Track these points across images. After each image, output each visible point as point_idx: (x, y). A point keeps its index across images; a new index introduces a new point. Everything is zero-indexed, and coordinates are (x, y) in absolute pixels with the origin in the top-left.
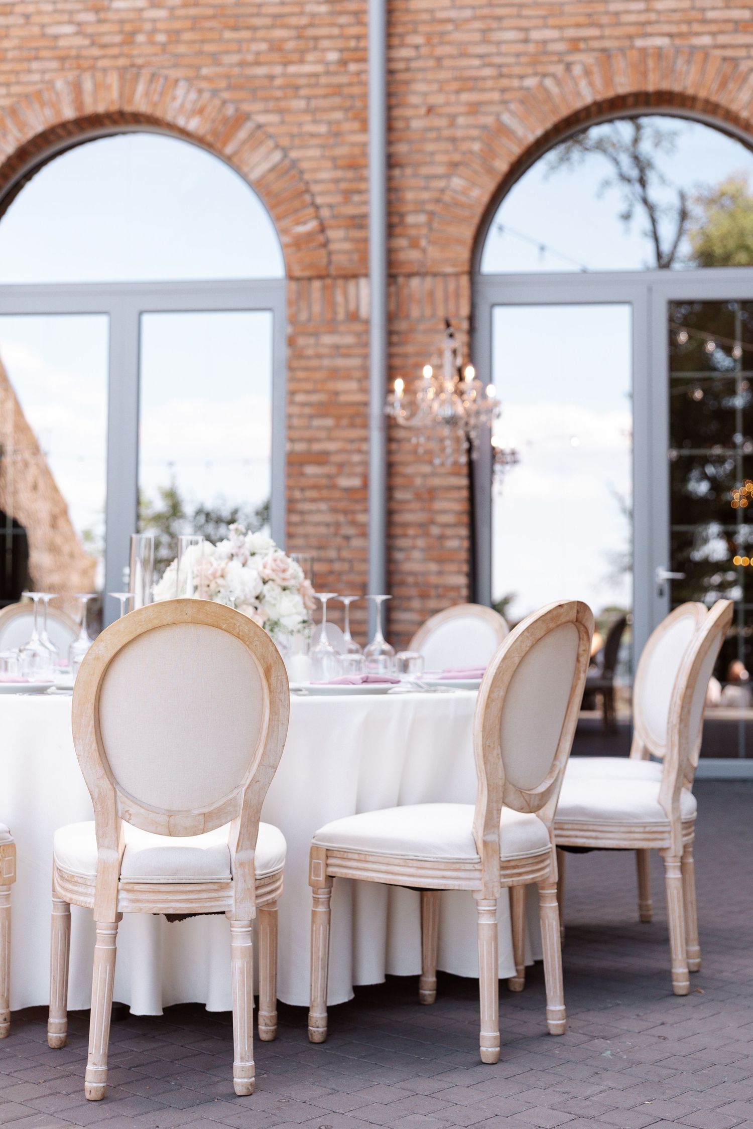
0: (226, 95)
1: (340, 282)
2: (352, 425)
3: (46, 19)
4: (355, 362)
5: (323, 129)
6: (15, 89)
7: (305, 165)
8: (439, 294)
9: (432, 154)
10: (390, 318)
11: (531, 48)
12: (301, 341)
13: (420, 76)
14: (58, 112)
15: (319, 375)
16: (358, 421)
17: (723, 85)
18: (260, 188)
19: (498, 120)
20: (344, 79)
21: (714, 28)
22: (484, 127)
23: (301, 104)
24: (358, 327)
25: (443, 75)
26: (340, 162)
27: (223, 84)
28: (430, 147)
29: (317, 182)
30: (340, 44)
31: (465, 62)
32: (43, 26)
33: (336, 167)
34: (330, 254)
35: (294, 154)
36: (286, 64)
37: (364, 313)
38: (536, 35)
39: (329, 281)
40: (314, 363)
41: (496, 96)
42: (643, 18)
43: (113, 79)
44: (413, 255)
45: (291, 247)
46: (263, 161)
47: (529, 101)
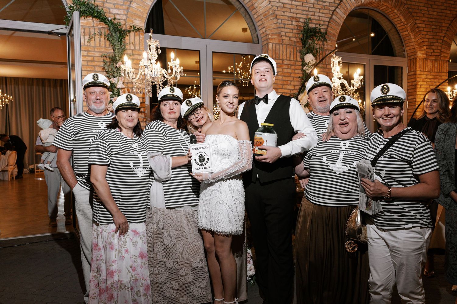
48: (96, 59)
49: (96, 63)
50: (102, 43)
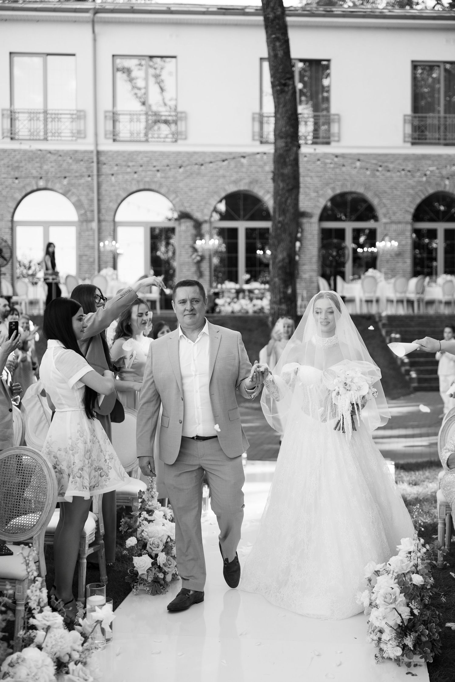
0: (67, 186)
1: (89, 222)
2: (92, 249)
4: (92, 237)
5: (85, 193)
7: (82, 200)
8: (108, 225)
10: (99, 229)
11: (125, 179)
12: (81, 233)
13: (104, 184)
14: (33, 188)
15: (85, 239)
17: (160, 188)
18: (74, 204)
19: (118, 192)
20: (90, 184)
22: (116, 193)
23: (82, 188)
24: (93, 231)
25: (108, 184)
26: (89, 199)
28: (106, 197)
29: (84, 203)
34: (87, 217)
35: (80, 197)
36: (78, 180)
37: (94, 228)
39: (87, 222)
40: (84, 237)
41: (119, 188)
44: (103, 218)
45: (80, 216)
46: (74, 199)
47: (124, 189)
48: (188, 235)
49: (188, 237)
50: (191, 228)
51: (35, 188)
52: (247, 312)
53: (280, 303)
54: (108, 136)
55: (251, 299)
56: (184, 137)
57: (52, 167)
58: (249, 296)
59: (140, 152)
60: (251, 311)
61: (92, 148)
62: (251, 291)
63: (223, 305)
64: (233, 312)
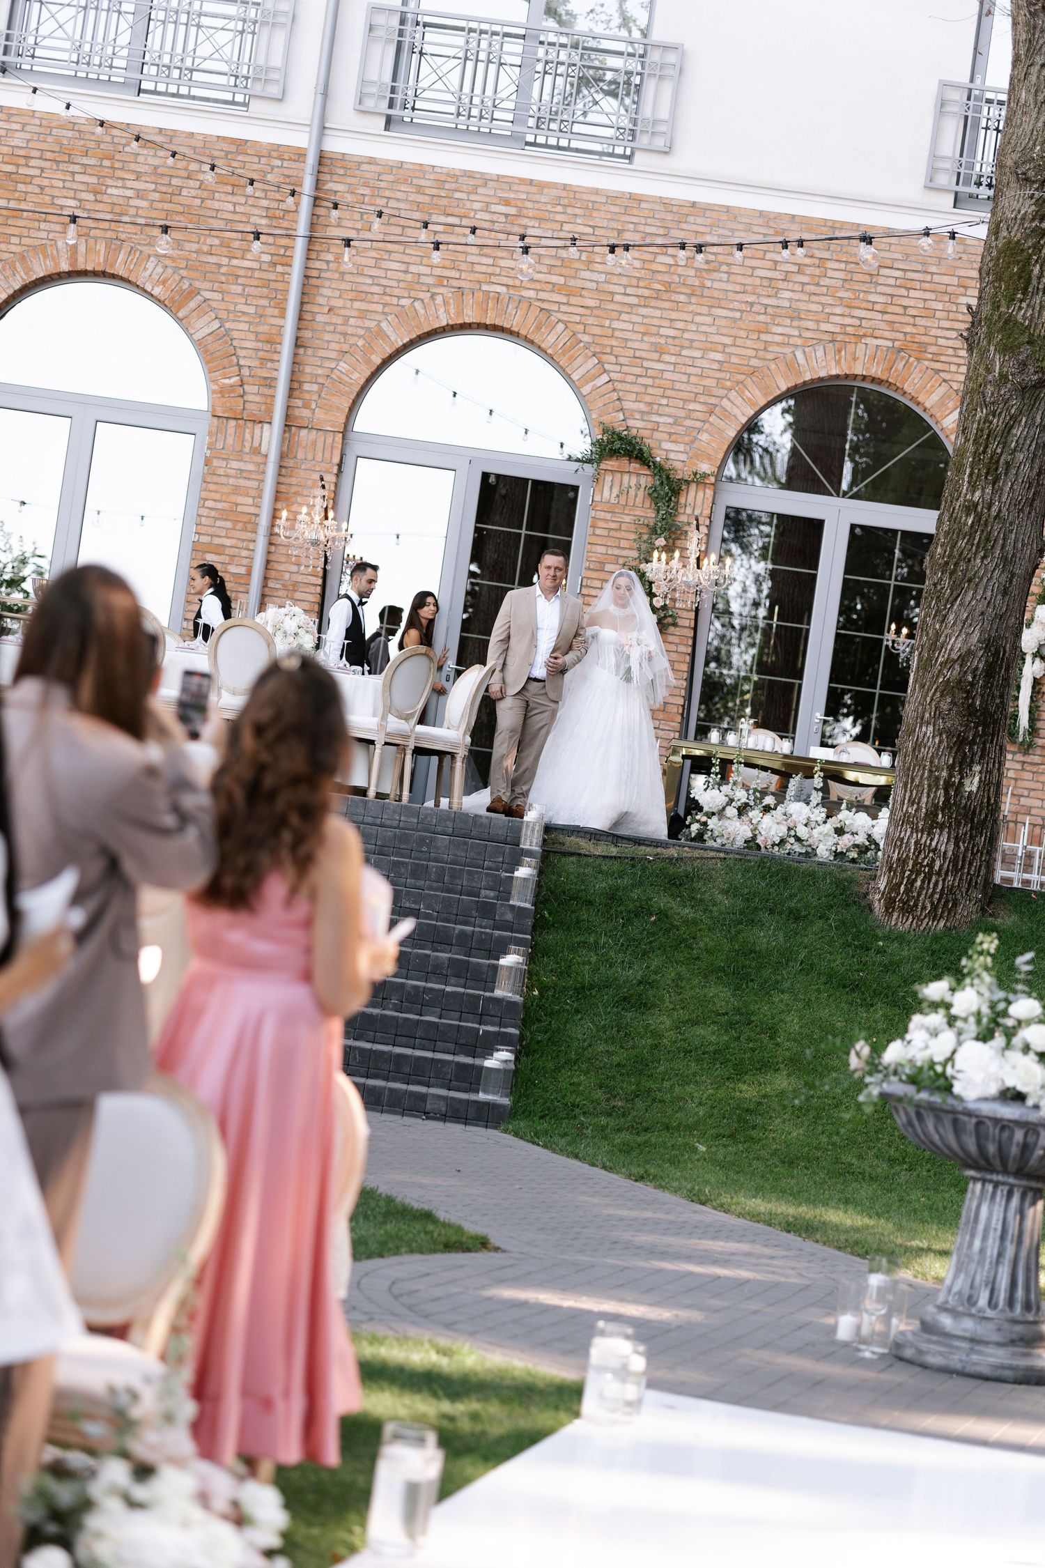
0: (184, 273)
1: (249, 424)
2: (245, 530)
3: (56, 193)
4: (254, 484)
5: (252, 310)
6: (25, 241)
7: (235, 334)
8: (320, 445)
9: (328, 342)
10: (282, 456)
11: (409, 277)
12: (216, 463)
13: (327, 284)
14: (57, 264)
15: (225, 490)
16: (249, 527)
17: (538, 328)
18: (201, 346)
19: (378, 325)
20: (272, 276)
21: (538, 286)
22: (368, 329)
23: (239, 289)
24: (259, 459)
25: (343, 286)
26: (260, 337)
27: (183, 265)
28: (327, 337)
29: (242, 348)
30: (273, 250)
31: (361, 279)
32: (53, 197)
33: (258, 340)
34: (245, 402)
35: (227, 325)
36: (231, 258)
37: (264, 450)
38: (413, 269)
39: (241, 422)
40: (223, 480)
41: (379, 308)
42: (490, 270)
43: (101, 246)
44: (305, 413)
45: (218, 394)
46: (205, 327)
47: (402, 316)
48: (624, 527)
49: (623, 534)
50: (639, 500)
51: (65, 267)
52: (811, 853)
53: (931, 825)
54: (369, 104)
55: (831, 807)
56: (660, 143)
57: (140, 195)
58: (825, 790)
59: (485, 179)
60: (823, 852)
61: (301, 139)
62: (834, 773)
63: (721, 813)
64: (751, 843)
